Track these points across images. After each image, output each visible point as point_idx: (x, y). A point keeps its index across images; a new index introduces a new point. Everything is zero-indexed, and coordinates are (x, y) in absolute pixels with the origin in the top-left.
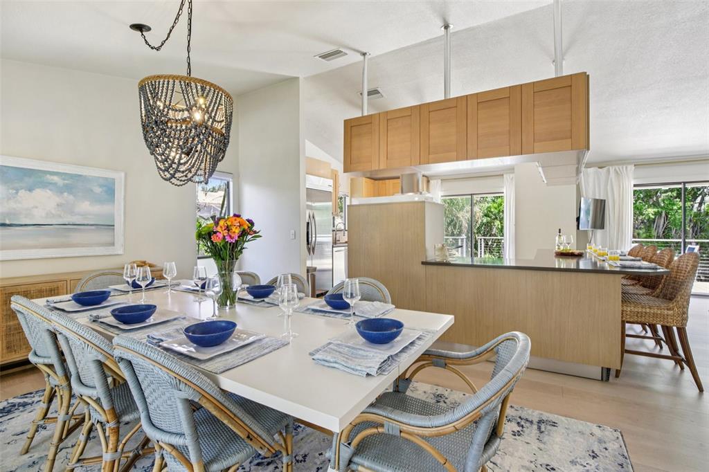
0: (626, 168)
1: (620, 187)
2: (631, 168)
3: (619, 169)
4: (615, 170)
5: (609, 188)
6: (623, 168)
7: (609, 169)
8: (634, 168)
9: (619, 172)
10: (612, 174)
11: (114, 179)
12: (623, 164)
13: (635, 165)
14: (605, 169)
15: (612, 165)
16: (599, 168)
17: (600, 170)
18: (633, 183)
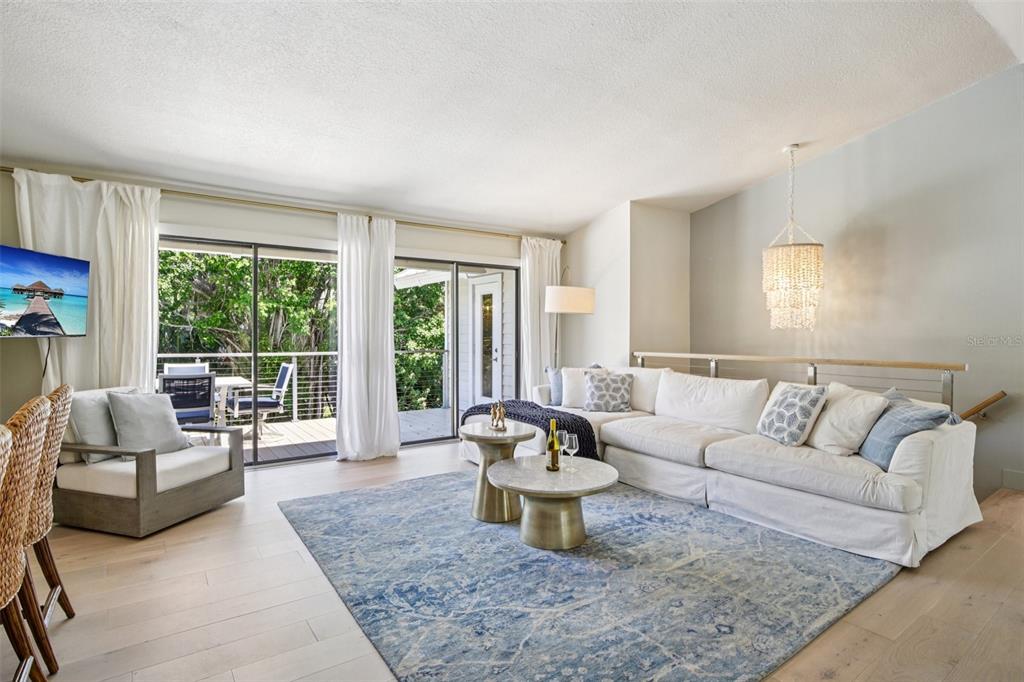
0: (142, 192)
1: (126, 235)
2: (153, 195)
3: (125, 190)
4: (116, 191)
5: (100, 234)
6: (133, 191)
7: (99, 189)
8: (159, 196)
9: (126, 201)
10: (109, 202)
12: (137, 183)
13: (162, 191)
14: (90, 186)
15: (109, 179)
16: (74, 178)
17: (78, 185)
18: (158, 230)
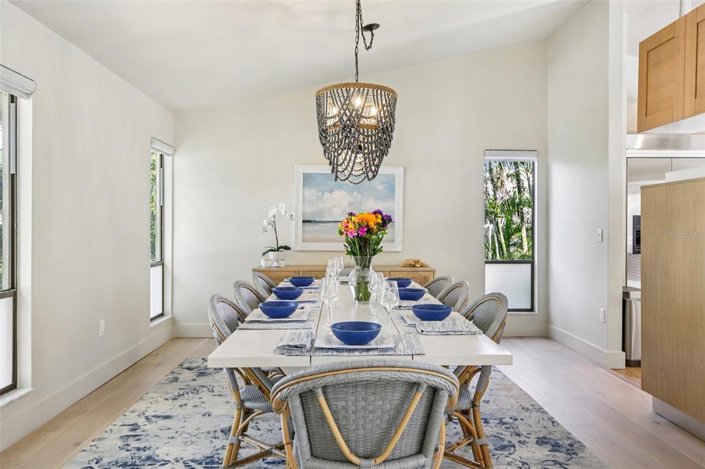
11: (394, 175)
